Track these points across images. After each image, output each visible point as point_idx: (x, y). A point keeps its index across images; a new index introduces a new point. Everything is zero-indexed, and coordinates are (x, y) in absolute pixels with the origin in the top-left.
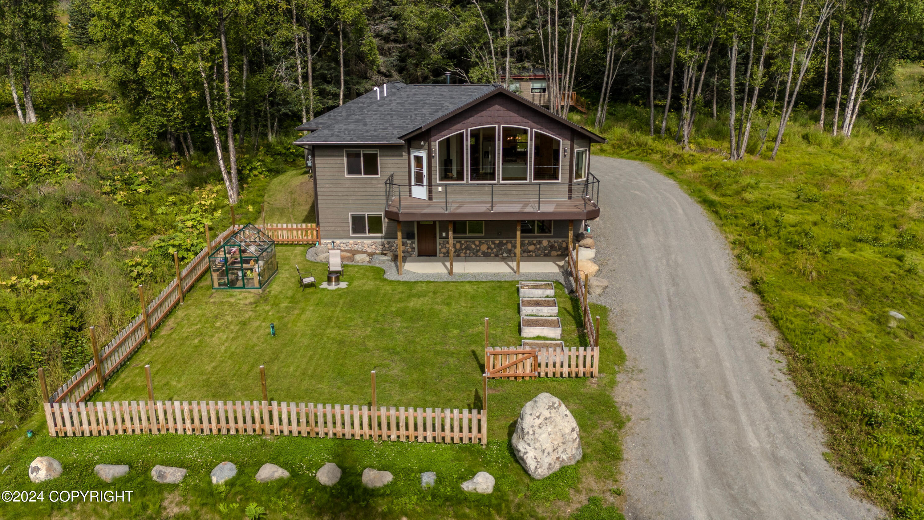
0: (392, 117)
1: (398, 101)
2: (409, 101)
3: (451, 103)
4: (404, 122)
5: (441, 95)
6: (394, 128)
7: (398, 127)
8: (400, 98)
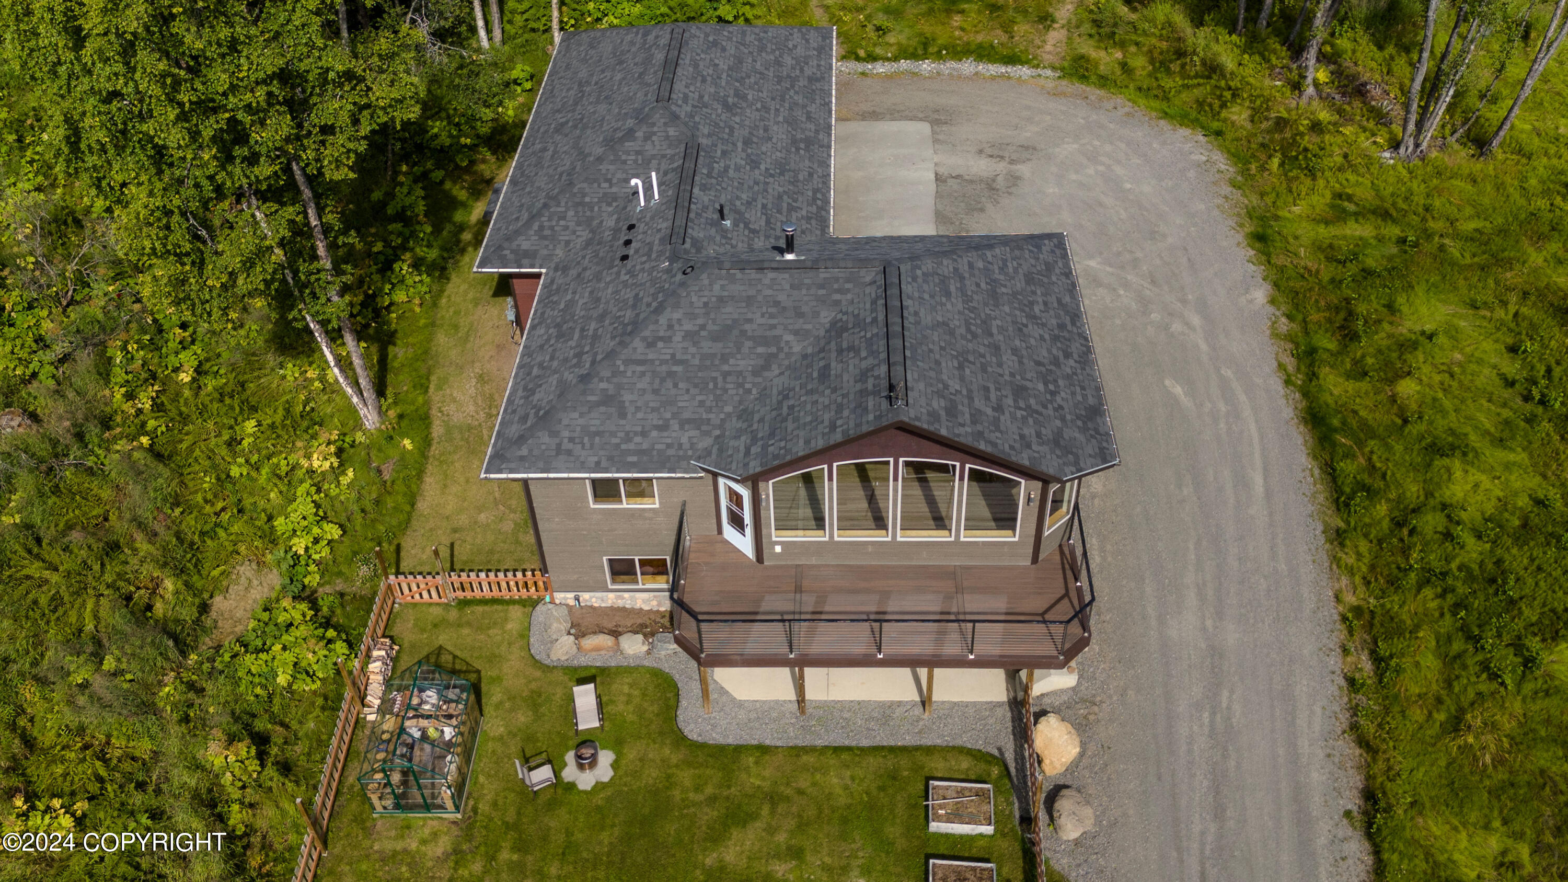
0: (676, 386)
1: (688, 326)
2: (710, 327)
3: (796, 333)
4: (702, 403)
5: (777, 303)
6: (683, 424)
7: (689, 421)
8: (692, 316)
